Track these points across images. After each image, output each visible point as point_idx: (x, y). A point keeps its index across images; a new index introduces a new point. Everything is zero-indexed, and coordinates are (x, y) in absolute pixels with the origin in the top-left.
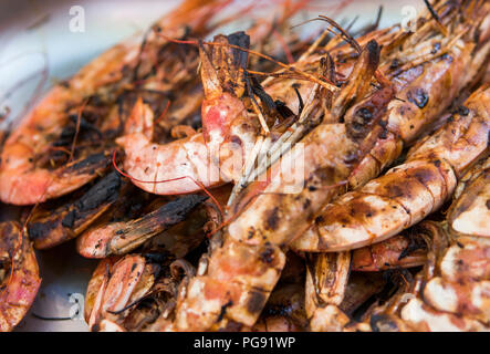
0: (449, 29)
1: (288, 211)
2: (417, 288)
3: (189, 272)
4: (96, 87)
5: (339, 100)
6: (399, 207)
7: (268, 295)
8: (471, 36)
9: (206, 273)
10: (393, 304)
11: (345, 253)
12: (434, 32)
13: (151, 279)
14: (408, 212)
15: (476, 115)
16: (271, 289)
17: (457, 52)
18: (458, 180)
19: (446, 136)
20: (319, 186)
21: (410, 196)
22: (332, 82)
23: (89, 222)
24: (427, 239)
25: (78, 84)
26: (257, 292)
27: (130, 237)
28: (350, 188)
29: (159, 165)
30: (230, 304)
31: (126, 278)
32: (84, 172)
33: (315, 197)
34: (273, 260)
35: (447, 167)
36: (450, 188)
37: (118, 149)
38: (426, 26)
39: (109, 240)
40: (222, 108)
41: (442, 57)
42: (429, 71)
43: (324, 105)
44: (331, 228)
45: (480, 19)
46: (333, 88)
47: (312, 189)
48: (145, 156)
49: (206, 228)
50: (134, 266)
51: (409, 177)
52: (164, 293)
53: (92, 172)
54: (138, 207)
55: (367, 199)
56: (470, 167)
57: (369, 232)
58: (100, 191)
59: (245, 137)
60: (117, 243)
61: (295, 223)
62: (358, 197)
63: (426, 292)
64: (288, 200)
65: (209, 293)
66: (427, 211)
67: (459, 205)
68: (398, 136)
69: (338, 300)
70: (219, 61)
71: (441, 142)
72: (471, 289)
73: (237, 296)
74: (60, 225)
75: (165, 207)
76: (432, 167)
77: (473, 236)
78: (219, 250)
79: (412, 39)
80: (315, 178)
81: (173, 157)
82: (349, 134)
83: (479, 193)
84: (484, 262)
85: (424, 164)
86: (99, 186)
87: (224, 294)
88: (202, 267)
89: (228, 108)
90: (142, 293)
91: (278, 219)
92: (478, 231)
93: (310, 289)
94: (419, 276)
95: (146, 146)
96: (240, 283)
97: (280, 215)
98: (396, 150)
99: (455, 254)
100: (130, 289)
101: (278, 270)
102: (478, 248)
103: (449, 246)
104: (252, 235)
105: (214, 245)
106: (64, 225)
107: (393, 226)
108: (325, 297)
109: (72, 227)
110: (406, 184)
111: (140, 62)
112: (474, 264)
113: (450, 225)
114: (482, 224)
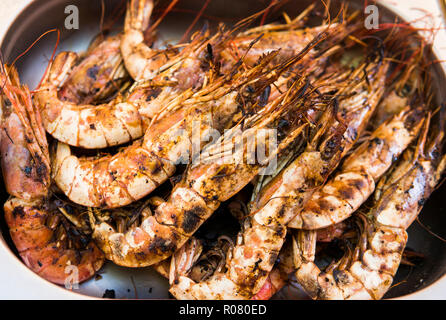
2: (357, 255)
3: (232, 243)
6: (348, 205)
7: (278, 253)
9: (243, 243)
10: (343, 263)
14: (352, 208)
15: (385, 143)
16: (279, 249)
19: (369, 157)
20: (307, 190)
21: (353, 198)
24: (360, 225)
26: (274, 253)
30: (260, 261)
33: (305, 196)
35: (371, 178)
36: (372, 190)
51: (351, 185)
55: (328, 198)
57: (331, 220)
62: (323, 197)
63: (363, 258)
64: (290, 200)
65: (247, 255)
67: (379, 205)
69: (313, 258)
71: (367, 162)
72: (388, 257)
73: (264, 256)
76: (363, 179)
77: (390, 226)
78: (250, 229)
85: (357, 176)
87: (256, 255)
88: (240, 240)
90: (197, 257)
92: (392, 224)
93: (297, 252)
94: (358, 248)
96: (265, 248)
97: (286, 209)
99: (380, 237)
101: (283, 240)
102: (392, 234)
103: (375, 231)
104: (270, 222)
105: (246, 227)
108: (306, 257)
110: (350, 190)
112: (390, 243)
113: (375, 218)
114: (394, 220)
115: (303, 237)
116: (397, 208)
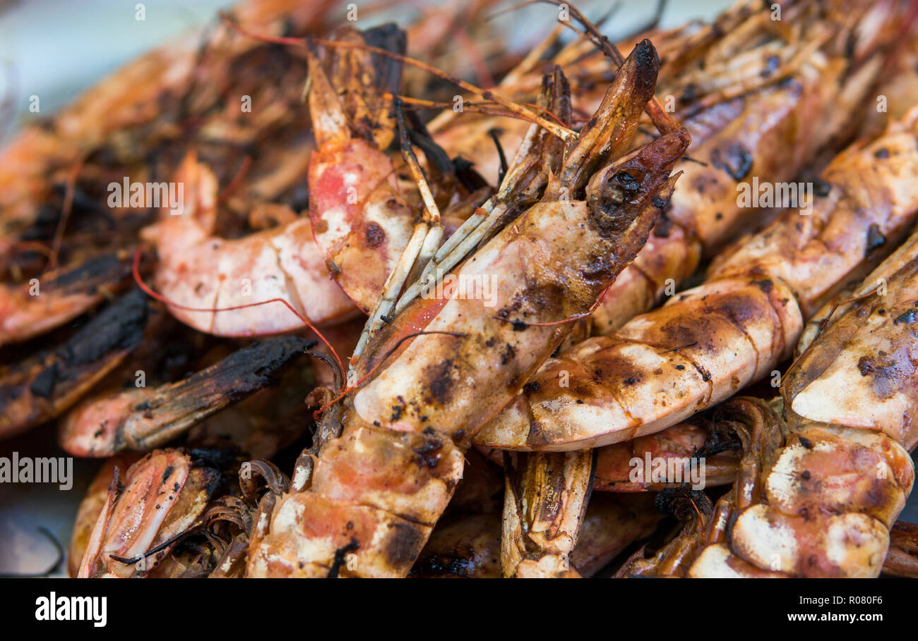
0: (796, 30)
1: (471, 368)
2: (720, 525)
3: (275, 483)
4: (108, 131)
5: (577, 155)
6: (689, 367)
7: (428, 531)
8: (840, 43)
9: (308, 485)
10: (672, 556)
11: (580, 454)
12: (767, 34)
13: (201, 497)
14: (707, 378)
15: (845, 195)
16: (434, 519)
17: (810, 74)
18: (807, 320)
19: (784, 235)
20: (533, 320)
21: (710, 348)
22: (564, 121)
23: (84, 387)
24: (742, 431)
25: (72, 125)
26: (406, 524)
27: (161, 417)
28: (596, 331)
29: (222, 278)
30: (353, 547)
31: (152, 494)
32: (78, 291)
33: (525, 343)
34: (438, 462)
35: (784, 292)
36: (790, 334)
37: (145, 248)
38: (752, 24)
39: (121, 422)
40: (349, 169)
41: (782, 83)
42: (754, 108)
43: (547, 166)
44: (555, 404)
45: (856, 13)
46: (565, 134)
47: (519, 327)
48: (197, 261)
49: (310, 400)
50: (169, 472)
51: (710, 310)
52: (226, 524)
53: (92, 291)
54: (181, 360)
55: (626, 351)
56: (831, 296)
57: (628, 413)
58: (106, 328)
59: (393, 226)
60: (136, 427)
61: (484, 392)
62: (608, 348)
63: (736, 533)
64: (471, 347)
65: (312, 525)
66: (744, 378)
67: (805, 365)
68: (691, 233)
70: (345, 79)
71: (774, 246)
72: (826, 528)
73: (368, 533)
74: (26, 393)
75: (231, 360)
76: (757, 293)
77: (832, 426)
78: (335, 442)
79: (725, 47)
80: (526, 305)
81: (251, 263)
82: (594, 220)
83: (845, 345)
84: (850, 477)
85: (740, 286)
86: (106, 316)
87: (341, 527)
88: (301, 475)
89: (360, 168)
90: (183, 524)
91: (451, 382)
92: (842, 416)
93: (512, 523)
94: (724, 502)
95: (200, 243)
96: (374, 507)
97: (456, 375)
98: (686, 260)
99: (796, 460)
100: (160, 515)
101: (449, 484)
102: (840, 449)
103: (784, 444)
104: (398, 413)
105: (325, 433)
106: (36, 393)
107: (676, 403)
108: (539, 539)
109: (50, 395)
110: (704, 323)
111: (193, 86)
112: (832, 480)
113: (788, 404)
114: (850, 404)
115: (541, 476)
116: (865, 366)
